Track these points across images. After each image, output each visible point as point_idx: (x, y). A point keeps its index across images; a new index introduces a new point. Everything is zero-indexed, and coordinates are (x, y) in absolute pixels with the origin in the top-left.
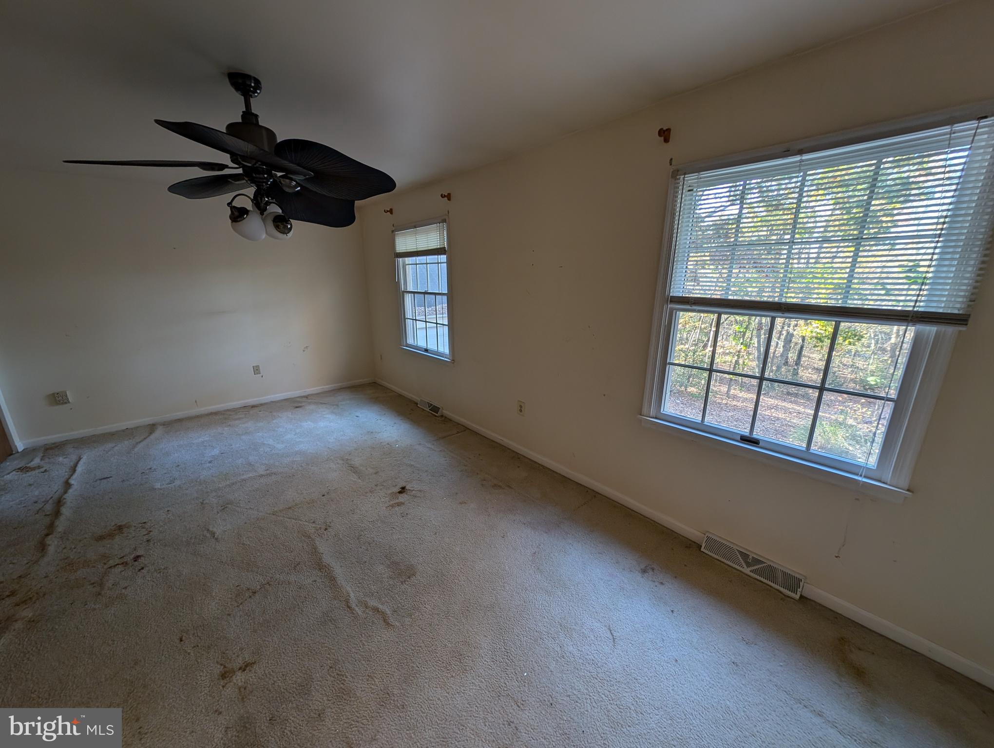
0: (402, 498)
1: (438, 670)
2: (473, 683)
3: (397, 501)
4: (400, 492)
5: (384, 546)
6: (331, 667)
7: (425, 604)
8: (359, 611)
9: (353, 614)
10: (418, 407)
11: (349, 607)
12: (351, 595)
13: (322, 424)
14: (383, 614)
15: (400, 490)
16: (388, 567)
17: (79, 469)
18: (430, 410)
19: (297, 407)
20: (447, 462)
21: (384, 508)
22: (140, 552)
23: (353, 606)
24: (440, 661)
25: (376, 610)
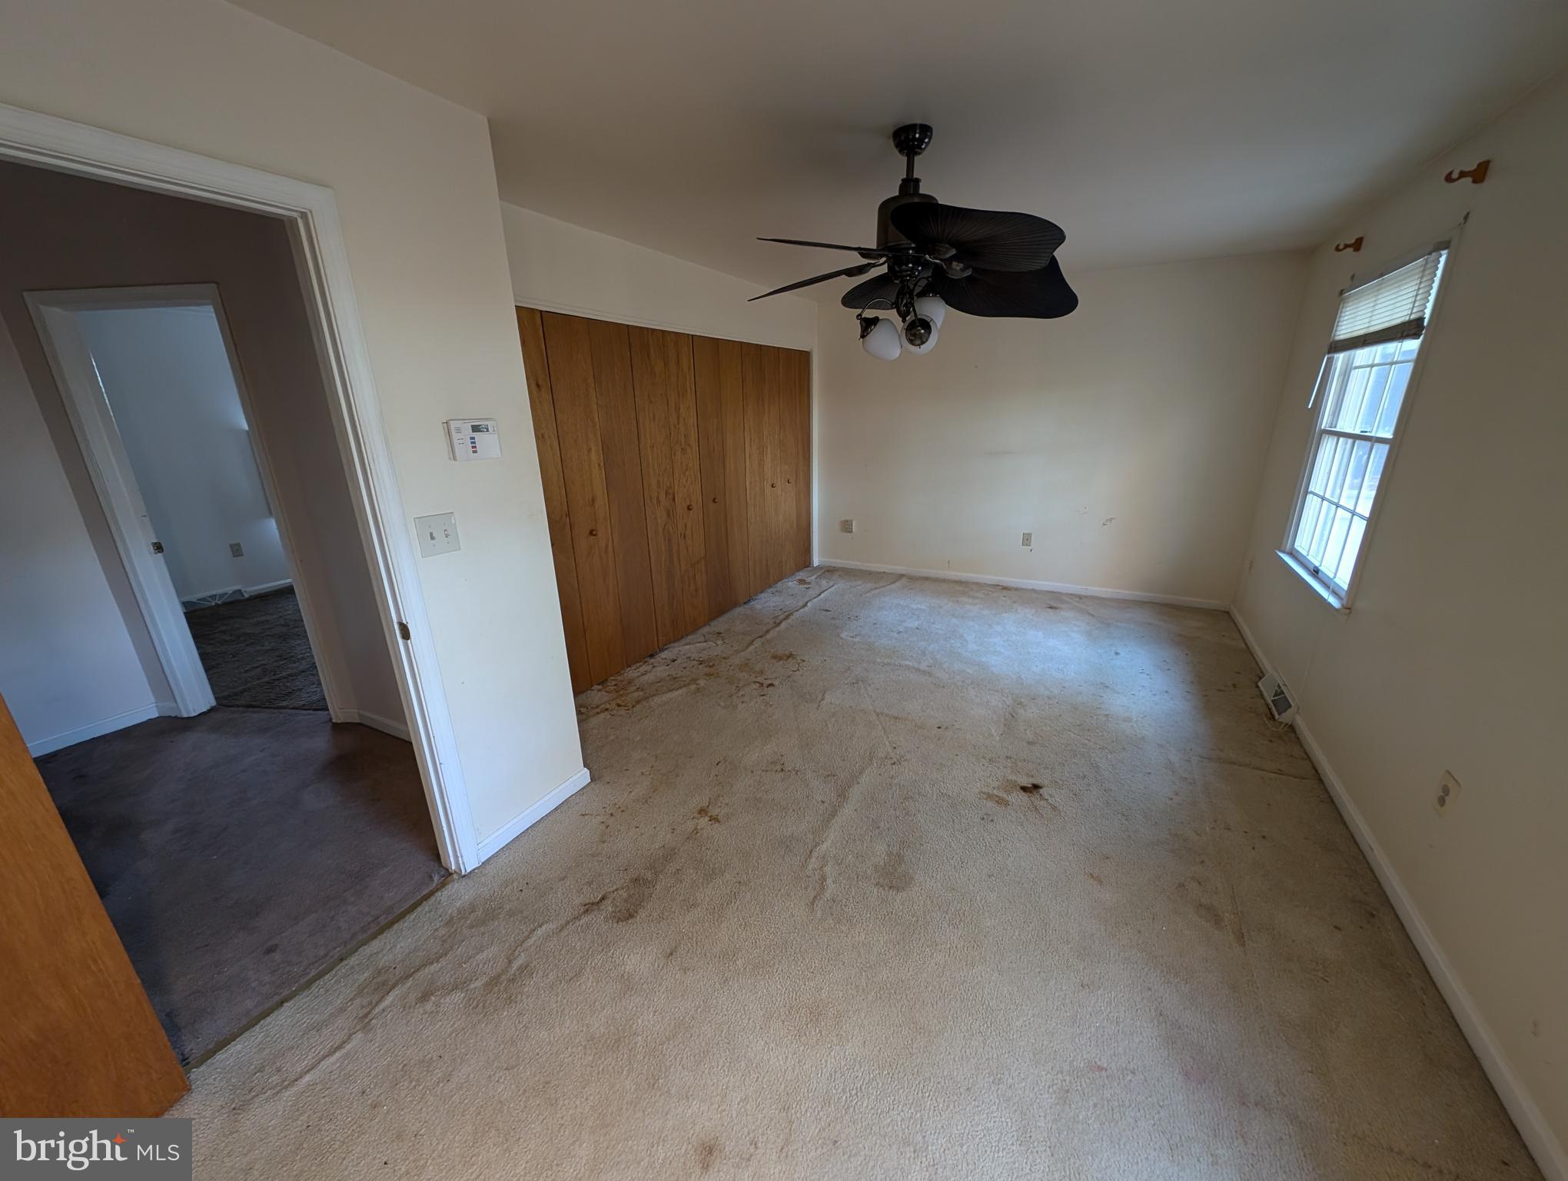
0: (1018, 798)
1: (784, 999)
2: (787, 1057)
3: (1005, 796)
4: (1024, 789)
5: (915, 830)
6: (740, 882)
7: (864, 930)
8: (813, 863)
9: (806, 861)
10: (1258, 687)
11: (811, 852)
12: (825, 843)
13: (1052, 642)
14: (823, 888)
15: (1030, 786)
16: (889, 854)
17: (822, 595)
18: (1273, 701)
19: (1051, 608)
20: (1170, 802)
21: (977, 791)
22: (776, 683)
23: (815, 854)
24: (796, 994)
25: (823, 879)
